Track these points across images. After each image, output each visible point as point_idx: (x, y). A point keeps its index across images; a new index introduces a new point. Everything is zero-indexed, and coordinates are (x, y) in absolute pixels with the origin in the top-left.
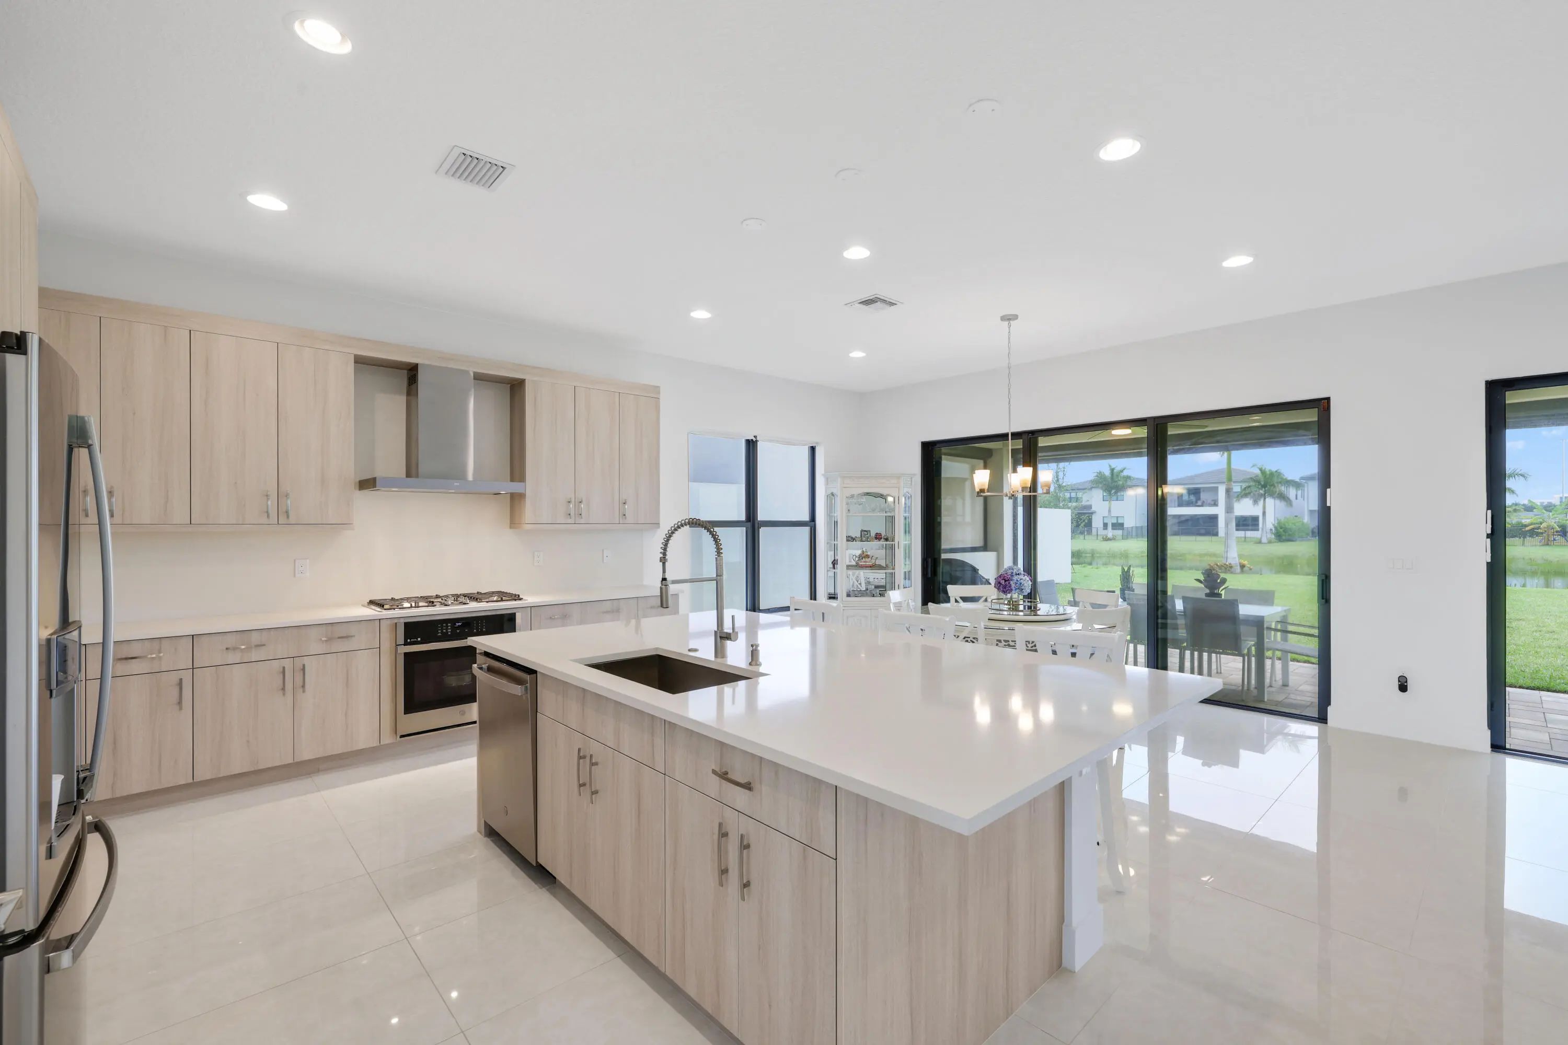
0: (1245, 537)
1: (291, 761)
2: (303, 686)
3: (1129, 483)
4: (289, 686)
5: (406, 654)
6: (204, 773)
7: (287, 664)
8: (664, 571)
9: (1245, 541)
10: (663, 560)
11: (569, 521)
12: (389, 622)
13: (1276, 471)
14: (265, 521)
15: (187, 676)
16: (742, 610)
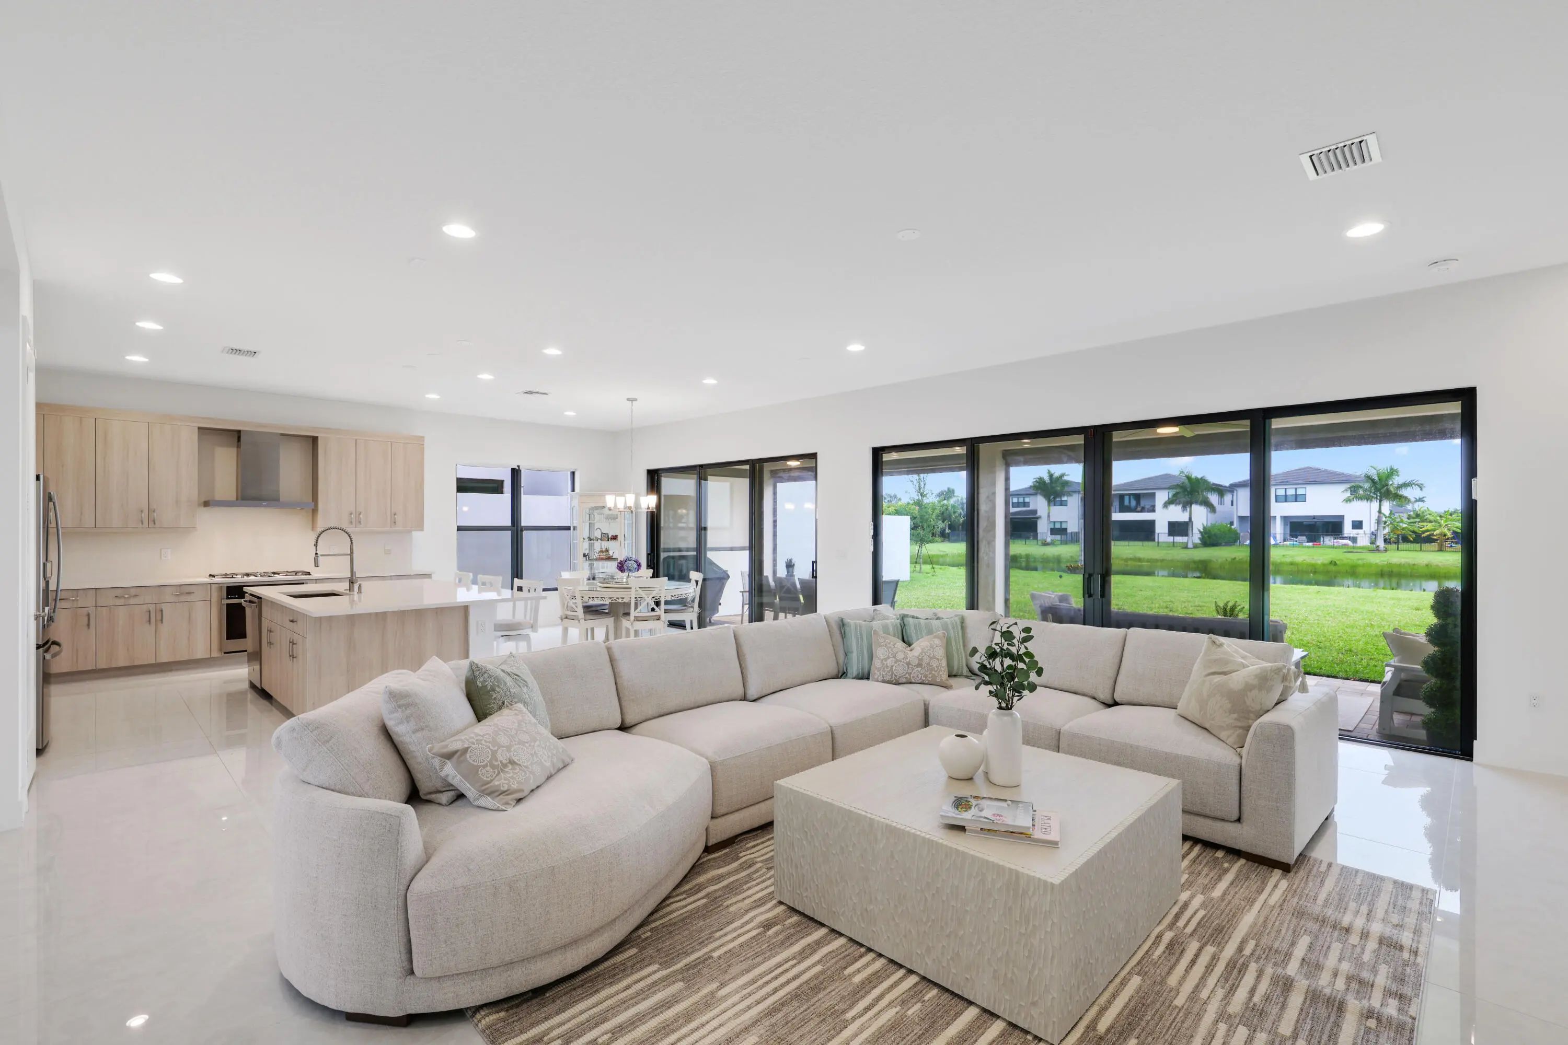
0: (1174, 542)
1: (154, 662)
2: (162, 620)
3: (1066, 489)
4: (153, 620)
5: (228, 605)
6: (102, 665)
7: (152, 608)
8: (316, 550)
9: (1174, 546)
10: (316, 545)
11: (351, 526)
12: (217, 585)
13: (1202, 478)
14: (140, 526)
15: (92, 611)
16: (508, 588)
